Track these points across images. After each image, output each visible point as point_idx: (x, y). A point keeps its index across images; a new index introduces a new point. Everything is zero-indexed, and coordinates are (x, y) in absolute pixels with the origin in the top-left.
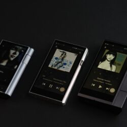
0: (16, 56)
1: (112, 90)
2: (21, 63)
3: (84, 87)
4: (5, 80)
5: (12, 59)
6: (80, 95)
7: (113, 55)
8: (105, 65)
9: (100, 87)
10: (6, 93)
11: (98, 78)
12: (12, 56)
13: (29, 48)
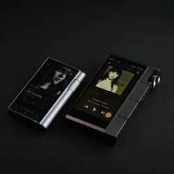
0: (62, 79)
1: (108, 115)
2: (67, 89)
3: (75, 108)
4: (43, 108)
5: (56, 82)
6: (68, 117)
7: (118, 72)
8: (105, 85)
9: (94, 109)
10: (41, 123)
11: (94, 99)
12: (57, 79)
13: (80, 72)
